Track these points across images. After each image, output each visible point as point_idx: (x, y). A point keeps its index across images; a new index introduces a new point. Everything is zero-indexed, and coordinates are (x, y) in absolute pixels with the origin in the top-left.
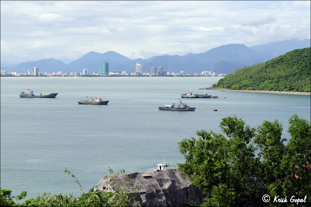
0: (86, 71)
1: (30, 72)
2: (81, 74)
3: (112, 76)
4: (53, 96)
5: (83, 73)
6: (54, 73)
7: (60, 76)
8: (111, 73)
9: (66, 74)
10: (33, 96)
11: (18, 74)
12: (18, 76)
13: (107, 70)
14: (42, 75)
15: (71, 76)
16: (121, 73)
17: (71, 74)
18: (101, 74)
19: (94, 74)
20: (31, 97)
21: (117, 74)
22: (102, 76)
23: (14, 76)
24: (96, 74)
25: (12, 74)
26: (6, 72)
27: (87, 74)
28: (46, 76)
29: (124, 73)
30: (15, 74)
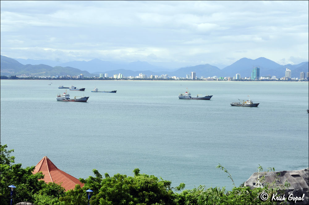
0: (238, 76)
1: (188, 76)
2: (234, 78)
3: (262, 80)
4: (208, 98)
5: (235, 78)
6: (209, 78)
7: (215, 80)
8: (261, 78)
9: (220, 78)
10: (190, 98)
11: (178, 78)
12: (177, 80)
13: (258, 75)
14: (198, 79)
15: (225, 80)
16: (271, 78)
17: (225, 78)
18: (252, 79)
19: (246, 78)
20: (189, 99)
21: (268, 78)
22: (253, 81)
23: (174, 79)
24: (248, 79)
25: (173, 77)
26: (167, 76)
27: (240, 79)
28: (202, 80)
29: (274, 77)
30: (175, 77)
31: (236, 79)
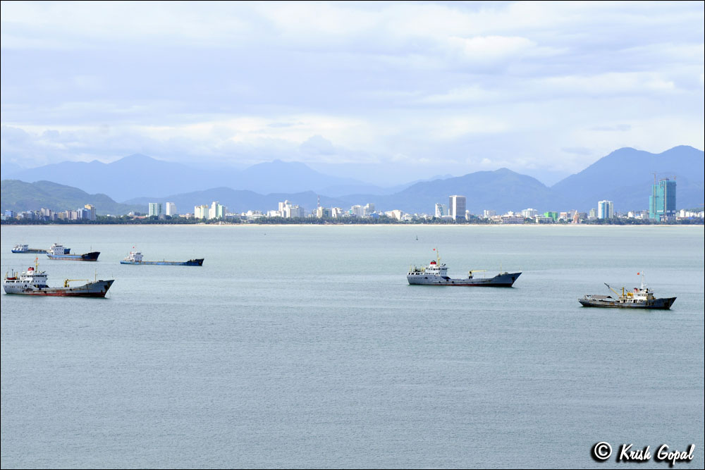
0: (606, 208)
1: (441, 209)
2: (591, 216)
3: (686, 222)
4: (505, 281)
5: (596, 214)
6: (510, 214)
7: (528, 221)
8: (682, 214)
9: (546, 215)
10: (446, 282)
11: (407, 217)
12: (406, 222)
13: (671, 205)
14: (474, 220)
15: (562, 221)
17: (563, 215)
18: (651, 217)
19: (630, 215)
20: (440, 285)
22: (655, 223)
23: (394, 221)
24: (637, 217)
25: (389, 214)
26: (371, 209)
27: (611, 216)
28: (486, 221)
30: (397, 214)
31: (600, 216)
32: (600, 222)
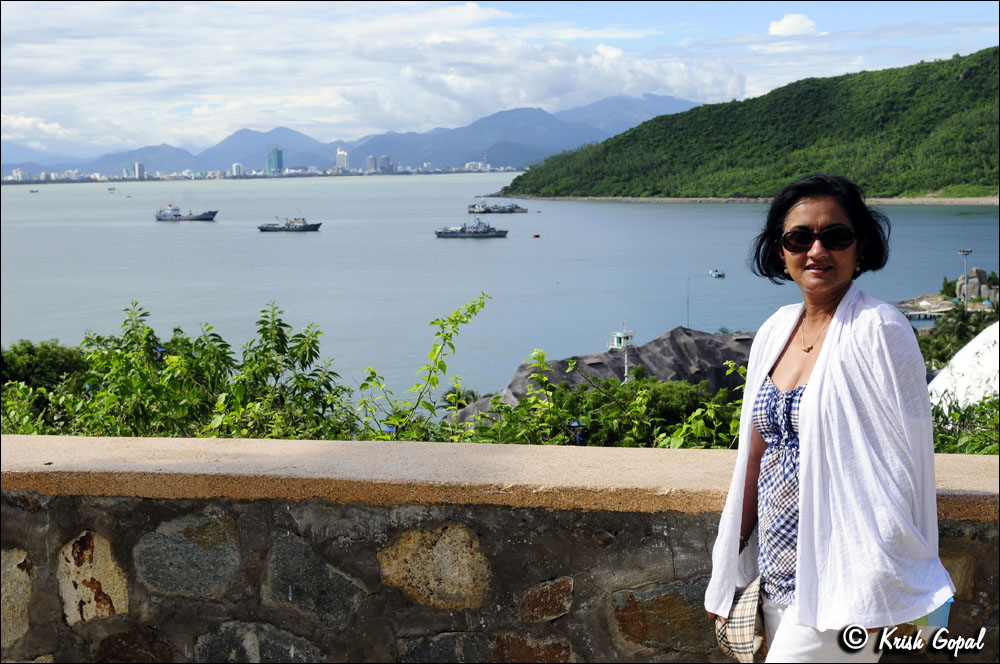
0: (238, 168)
1: (127, 172)
2: (228, 174)
3: (290, 176)
4: (209, 217)
5: (232, 172)
6: (175, 174)
7: (187, 178)
8: (287, 171)
9: (199, 175)
10: (177, 218)
11: (104, 178)
12: (103, 181)
13: (280, 165)
14: (151, 179)
15: (209, 178)
16: (306, 170)
17: (210, 174)
18: (268, 174)
19: (254, 172)
21: (299, 171)
22: (271, 177)
23: (95, 181)
24: (258, 174)
25: (92, 177)
26: (79, 173)
27: (242, 173)
28: (158, 179)
29: (312, 169)
30: (97, 176)
31: (235, 174)
32: (234, 177)
